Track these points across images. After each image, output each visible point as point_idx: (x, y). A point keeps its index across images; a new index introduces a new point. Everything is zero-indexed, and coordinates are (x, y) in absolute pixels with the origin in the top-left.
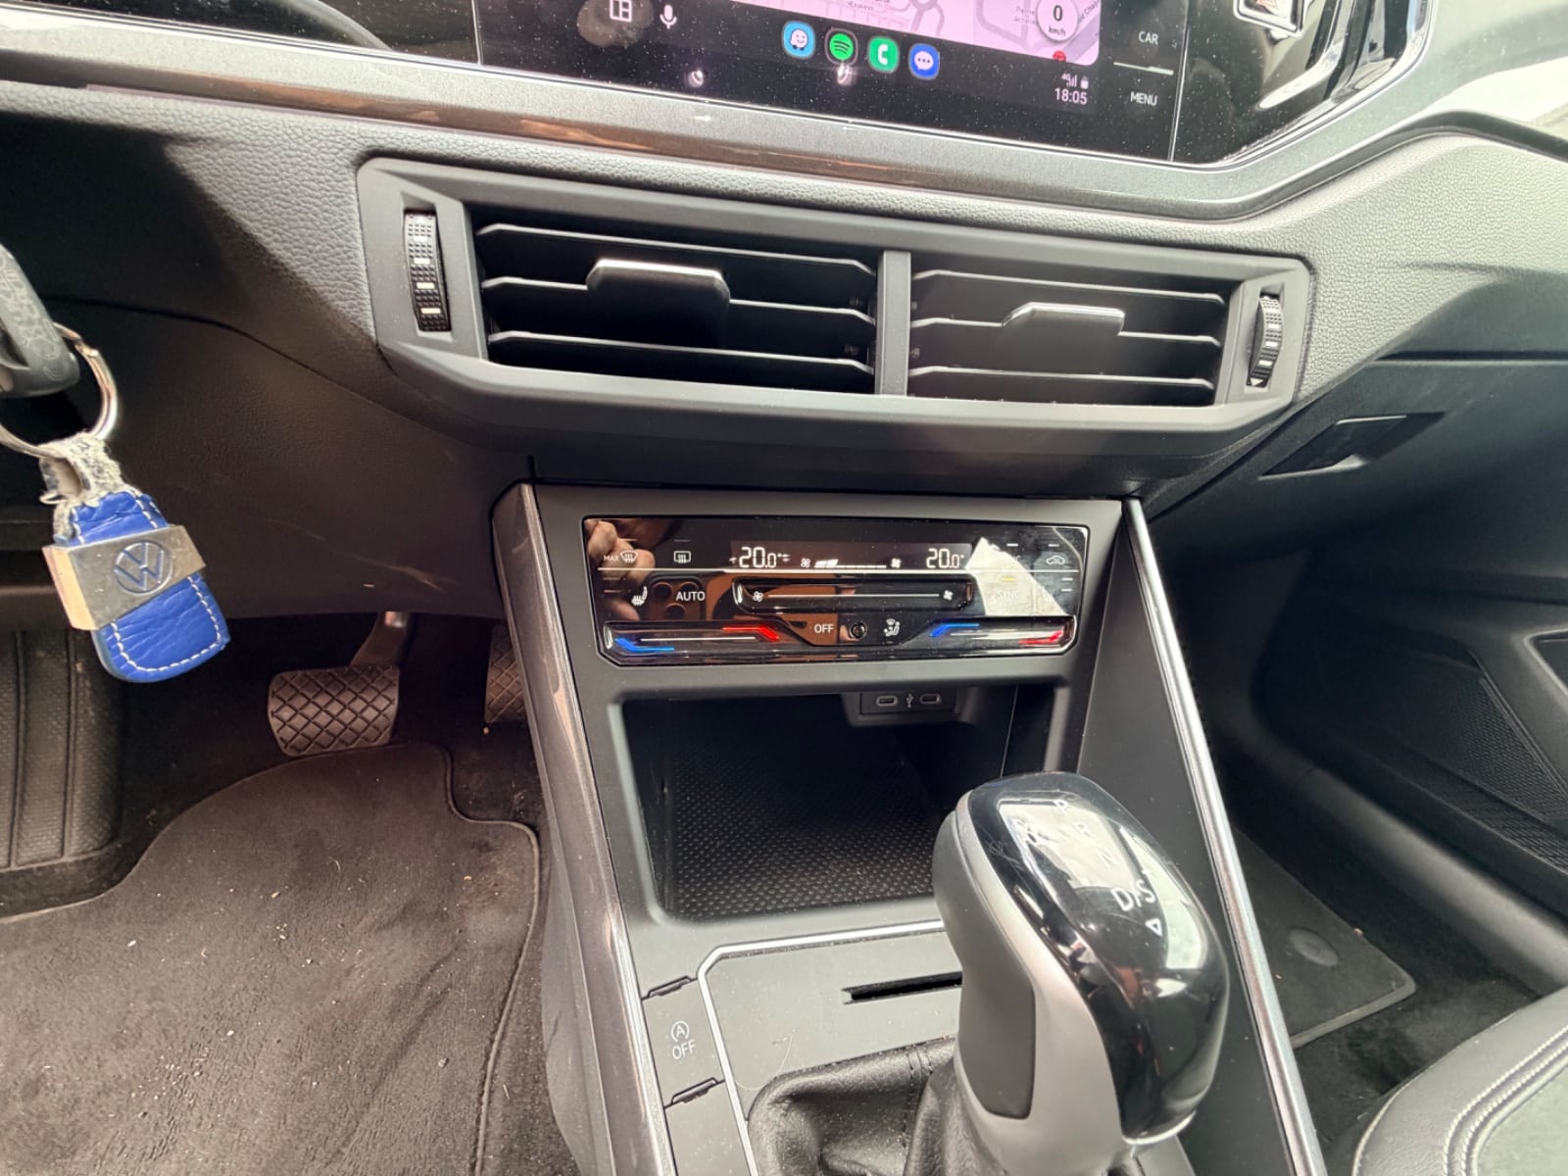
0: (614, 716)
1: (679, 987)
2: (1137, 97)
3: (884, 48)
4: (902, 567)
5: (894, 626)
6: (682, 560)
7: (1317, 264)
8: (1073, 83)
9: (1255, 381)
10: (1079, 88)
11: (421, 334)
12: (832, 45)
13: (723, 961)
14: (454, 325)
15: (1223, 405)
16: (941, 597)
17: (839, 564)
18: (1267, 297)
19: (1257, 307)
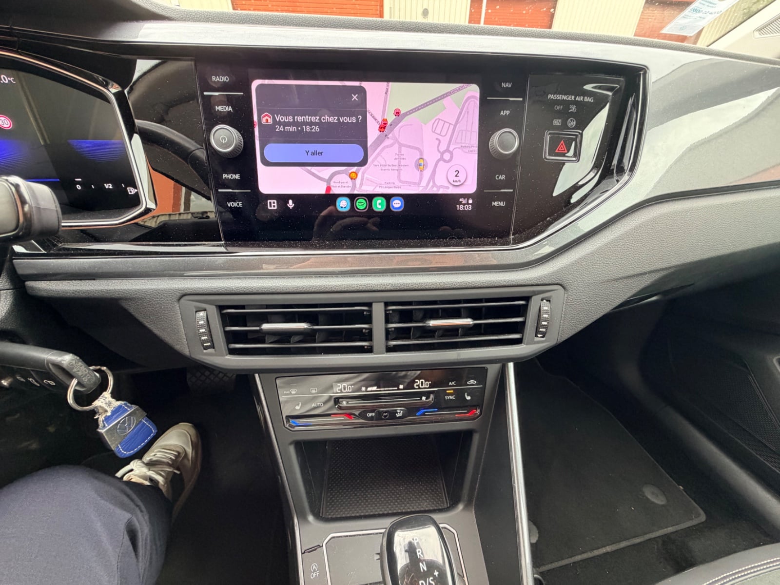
0: (292, 449)
1: (315, 550)
2: (495, 204)
3: (379, 201)
4: (404, 389)
5: (400, 413)
6: (314, 391)
7: (568, 287)
8: (465, 201)
9: (539, 336)
10: (468, 204)
11: (205, 351)
12: (357, 204)
13: (333, 539)
14: (215, 347)
15: (525, 346)
17: (377, 388)
18: (545, 301)
19: (539, 306)
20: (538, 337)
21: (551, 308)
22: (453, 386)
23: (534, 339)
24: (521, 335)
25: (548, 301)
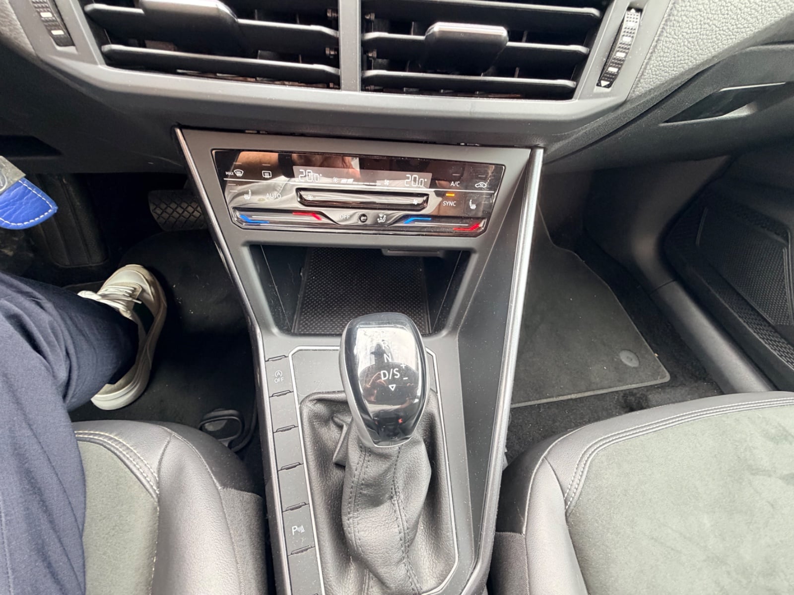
0: (246, 253)
1: (280, 359)
5: (383, 217)
6: (267, 176)
9: (604, 83)
11: (59, 48)
13: (300, 352)
14: (75, 42)
17: (354, 181)
18: (633, 11)
19: (622, 19)
20: (601, 84)
21: (639, 25)
22: (456, 188)
23: (594, 88)
24: (575, 83)
25: (639, 10)
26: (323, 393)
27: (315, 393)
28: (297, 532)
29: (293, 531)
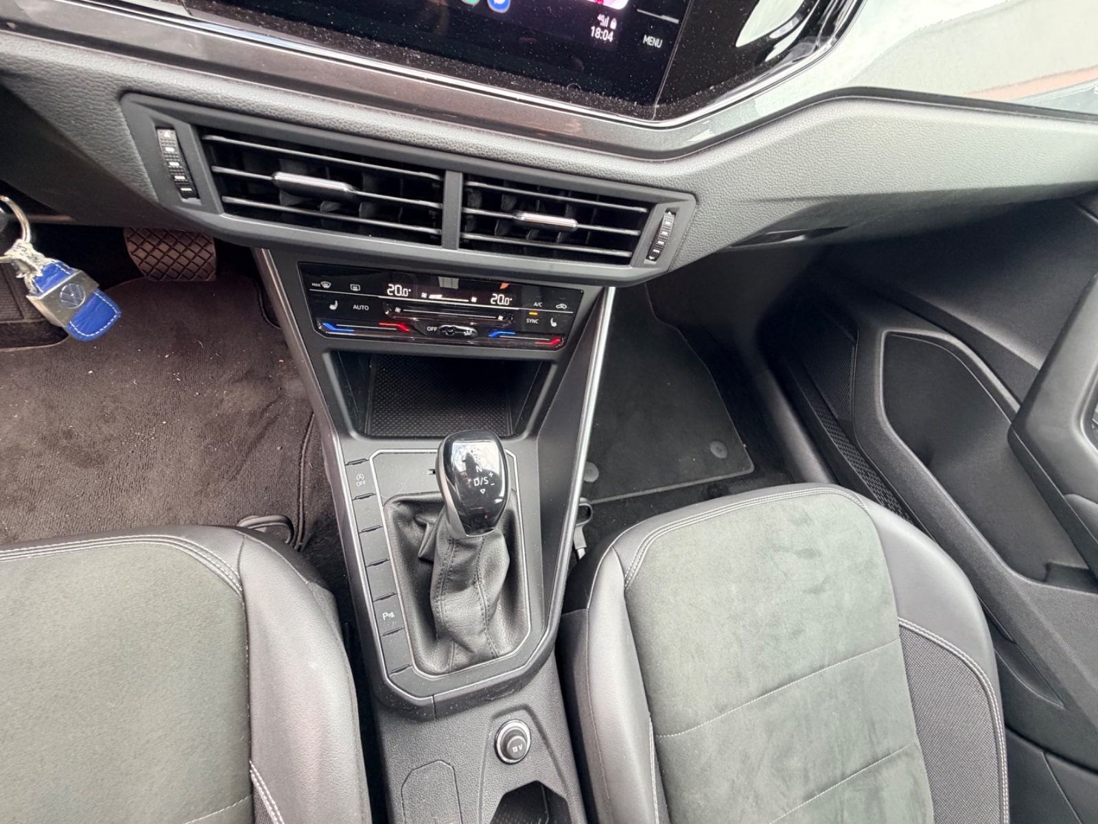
0: (327, 358)
1: (361, 462)
2: (649, 40)
4: (477, 303)
6: (355, 289)
7: (701, 199)
8: (605, 22)
9: (651, 258)
10: (609, 28)
11: (184, 200)
13: (381, 455)
14: (200, 195)
15: (631, 268)
16: (497, 319)
17: (443, 297)
18: (670, 213)
19: (660, 220)
20: (649, 259)
21: (674, 224)
22: (538, 308)
23: (644, 260)
24: (631, 253)
25: (674, 214)
26: (406, 495)
27: (399, 495)
28: (387, 618)
29: (384, 617)
